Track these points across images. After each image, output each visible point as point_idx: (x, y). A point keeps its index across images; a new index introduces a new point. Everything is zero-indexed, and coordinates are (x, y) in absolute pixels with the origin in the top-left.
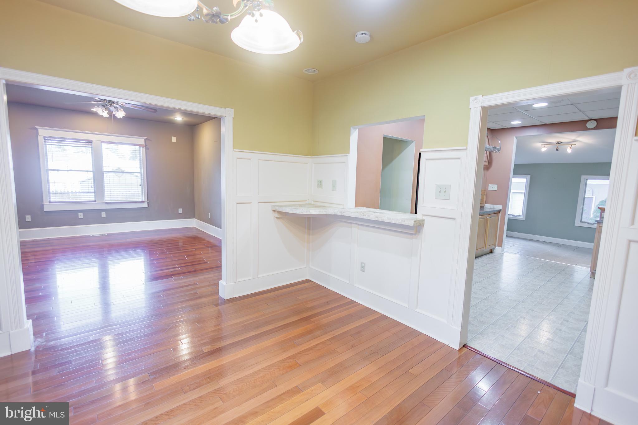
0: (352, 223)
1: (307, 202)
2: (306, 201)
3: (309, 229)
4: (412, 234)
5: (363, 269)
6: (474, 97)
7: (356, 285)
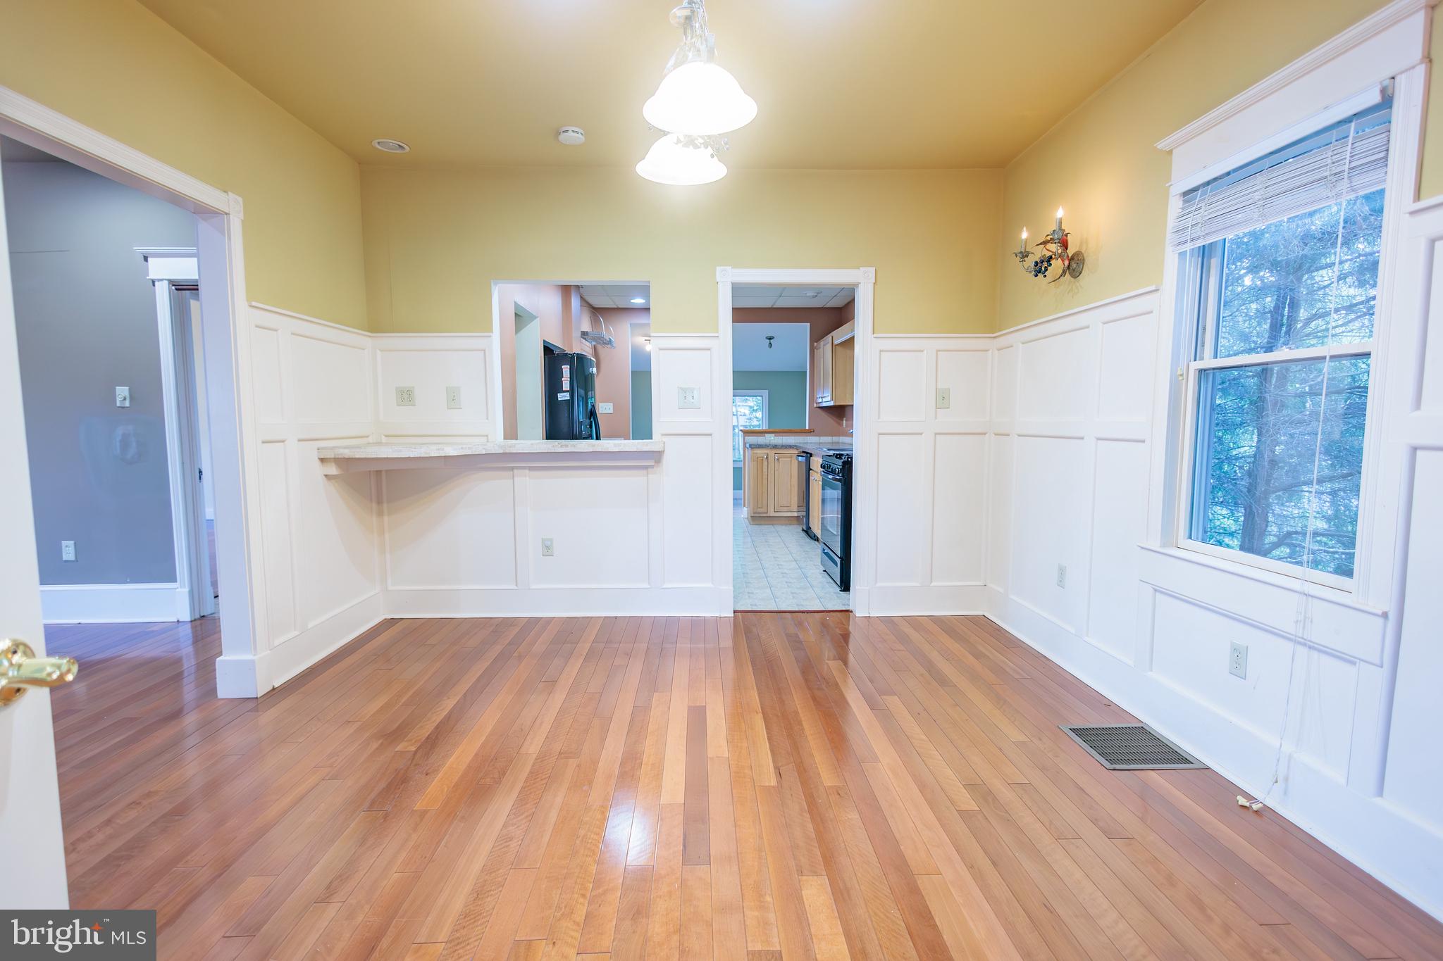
0: (512, 469)
1: (370, 440)
2: (367, 437)
3: (379, 502)
4: (646, 467)
5: (547, 549)
6: (722, 267)
7: (533, 587)
